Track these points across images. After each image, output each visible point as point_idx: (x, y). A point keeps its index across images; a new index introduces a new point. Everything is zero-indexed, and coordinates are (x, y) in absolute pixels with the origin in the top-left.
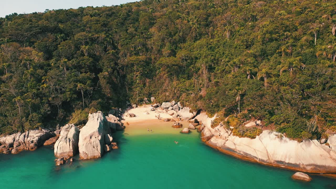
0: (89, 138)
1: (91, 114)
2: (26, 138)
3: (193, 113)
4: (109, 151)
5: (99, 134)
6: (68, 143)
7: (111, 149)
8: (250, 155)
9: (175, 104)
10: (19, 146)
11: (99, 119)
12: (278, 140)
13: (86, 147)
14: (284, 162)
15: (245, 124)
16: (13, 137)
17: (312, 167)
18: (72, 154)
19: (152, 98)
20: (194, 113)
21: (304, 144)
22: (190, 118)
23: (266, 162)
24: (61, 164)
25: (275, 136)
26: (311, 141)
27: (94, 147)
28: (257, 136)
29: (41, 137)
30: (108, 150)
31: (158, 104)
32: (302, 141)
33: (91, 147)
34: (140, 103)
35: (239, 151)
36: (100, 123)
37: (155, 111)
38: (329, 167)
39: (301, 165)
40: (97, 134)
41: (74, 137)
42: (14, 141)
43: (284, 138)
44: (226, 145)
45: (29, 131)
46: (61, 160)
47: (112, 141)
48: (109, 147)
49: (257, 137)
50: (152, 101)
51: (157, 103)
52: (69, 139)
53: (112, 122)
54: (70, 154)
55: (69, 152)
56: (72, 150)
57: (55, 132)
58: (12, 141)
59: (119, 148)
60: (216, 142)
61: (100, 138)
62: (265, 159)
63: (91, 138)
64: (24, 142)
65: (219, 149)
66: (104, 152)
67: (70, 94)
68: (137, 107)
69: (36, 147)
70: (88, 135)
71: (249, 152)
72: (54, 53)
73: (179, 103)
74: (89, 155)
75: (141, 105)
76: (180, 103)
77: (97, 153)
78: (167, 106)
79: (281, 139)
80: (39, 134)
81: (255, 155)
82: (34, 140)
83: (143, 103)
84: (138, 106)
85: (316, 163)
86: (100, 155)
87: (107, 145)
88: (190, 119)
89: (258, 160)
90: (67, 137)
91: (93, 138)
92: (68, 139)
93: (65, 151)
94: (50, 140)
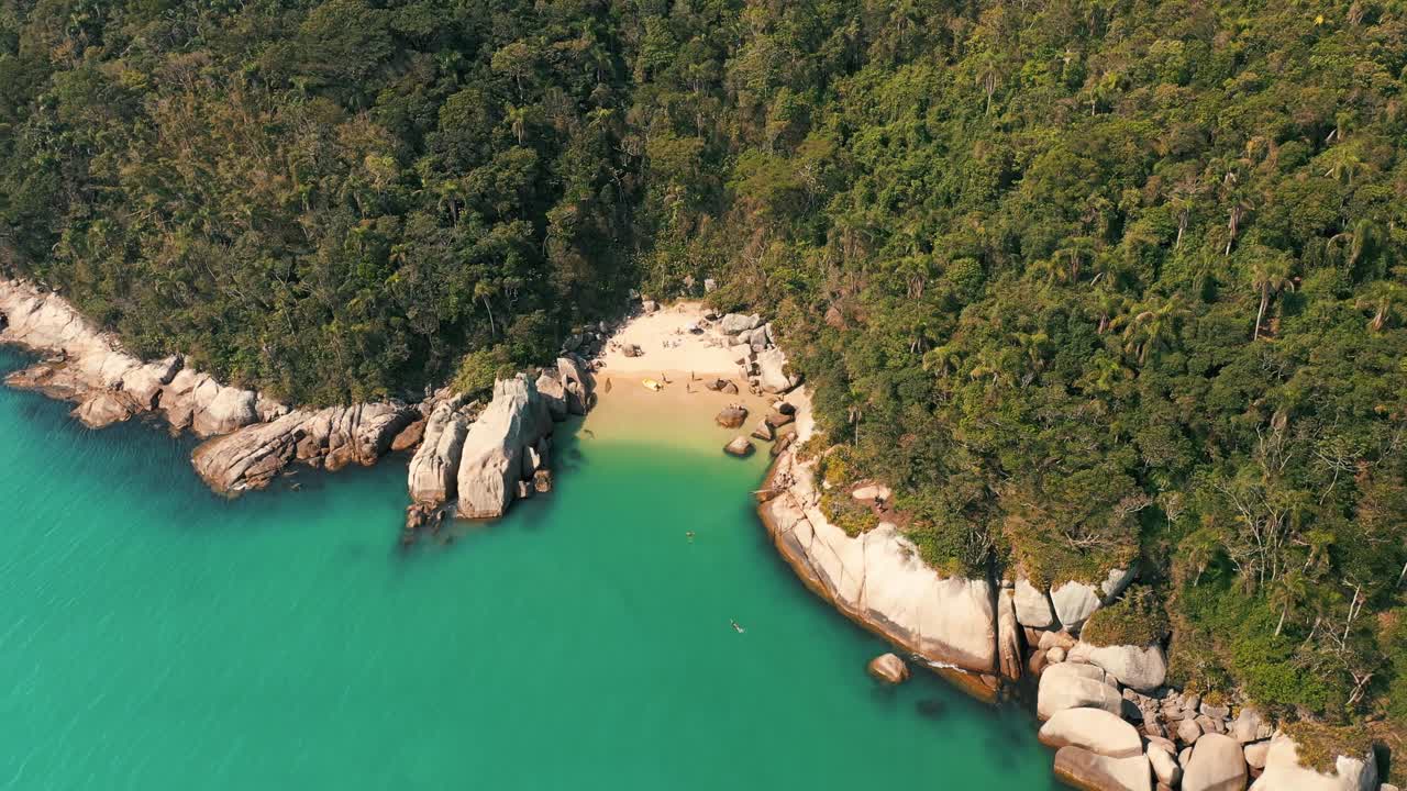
0: (480, 467)
1: (501, 380)
2: (354, 425)
3: (788, 378)
4: (525, 498)
5: (506, 454)
6: (436, 470)
7: (532, 492)
8: (828, 577)
9: (759, 326)
10: (341, 446)
11: (514, 404)
12: (900, 557)
13: (472, 488)
14: (885, 617)
15: (856, 487)
16: (328, 418)
17: (932, 646)
18: (442, 497)
19: (706, 281)
20: (791, 378)
21: (948, 586)
22: (779, 390)
23: (849, 607)
24: (416, 526)
25: (898, 547)
26: (967, 583)
27: (489, 490)
28: (862, 533)
29: (385, 427)
30: (523, 494)
31: (716, 311)
32: (947, 578)
33: (483, 490)
34: (668, 295)
35: (813, 558)
36: (514, 418)
37: (701, 336)
38: (969, 655)
39: (914, 635)
40: (499, 455)
41: (449, 453)
42: (330, 430)
43: (915, 558)
44: (796, 531)
45: (361, 403)
46: (417, 516)
47: (539, 468)
48: (527, 488)
49: (862, 535)
50: (707, 288)
51: (712, 309)
52: (440, 458)
53: (555, 396)
54: (439, 496)
55: (437, 492)
56: (444, 489)
57: (421, 407)
58: (326, 432)
59: (552, 488)
60: (781, 513)
61: (505, 466)
62: (850, 598)
63: (484, 465)
64: (351, 437)
65: (778, 535)
66: (512, 502)
67: (459, 302)
68: (657, 308)
69: (375, 455)
70: (478, 458)
71: (828, 571)
72: (429, 137)
73: (768, 325)
74: (477, 509)
75: (672, 301)
76: (772, 328)
77: (495, 505)
78: (738, 328)
79: (908, 559)
80: (382, 417)
81: (836, 583)
82: (370, 435)
83: (680, 295)
84: (661, 306)
85: (945, 640)
86: (500, 510)
87: (521, 483)
88: (779, 393)
89: (835, 597)
90: (435, 452)
91: (490, 465)
92: (436, 457)
93: (428, 488)
94: (407, 434)
